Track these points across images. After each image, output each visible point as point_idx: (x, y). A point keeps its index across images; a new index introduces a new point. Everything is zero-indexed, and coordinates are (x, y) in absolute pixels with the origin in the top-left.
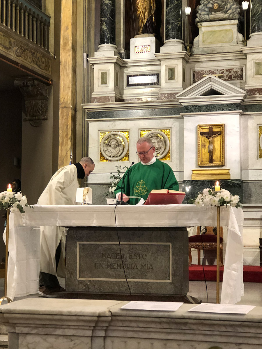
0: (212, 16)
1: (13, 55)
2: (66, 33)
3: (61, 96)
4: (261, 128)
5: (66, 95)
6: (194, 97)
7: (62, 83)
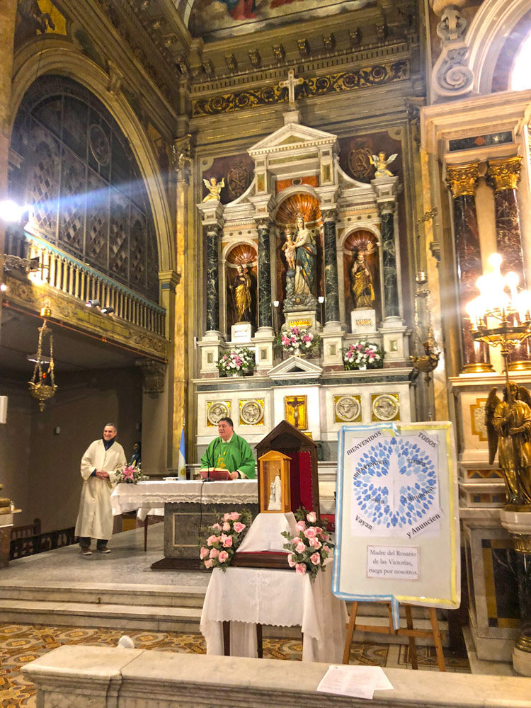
0: (295, 308)
1: (133, 343)
2: (179, 321)
3: (176, 372)
4: (337, 398)
5: (179, 372)
6: (282, 373)
7: (176, 362)
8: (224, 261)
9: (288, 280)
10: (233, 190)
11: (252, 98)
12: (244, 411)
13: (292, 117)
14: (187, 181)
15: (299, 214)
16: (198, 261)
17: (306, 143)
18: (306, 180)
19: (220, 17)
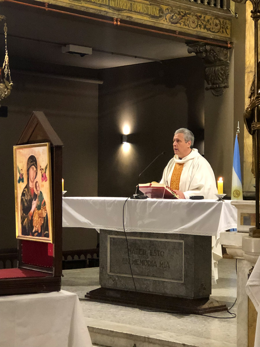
1: (166, 23)
3: (247, 59)
7: (248, 44)
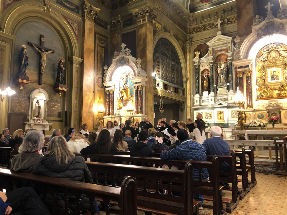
0: (220, 87)
2: (188, 91)
3: (188, 105)
4: (232, 111)
5: (189, 105)
6: (217, 105)
7: (188, 102)
8: (200, 74)
9: (219, 79)
10: (203, 54)
11: (208, 27)
12: (206, 115)
13: (219, 33)
14: (190, 52)
15: (222, 60)
16: (193, 74)
17: (223, 40)
18: (224, 50)
19: (198, 3)
